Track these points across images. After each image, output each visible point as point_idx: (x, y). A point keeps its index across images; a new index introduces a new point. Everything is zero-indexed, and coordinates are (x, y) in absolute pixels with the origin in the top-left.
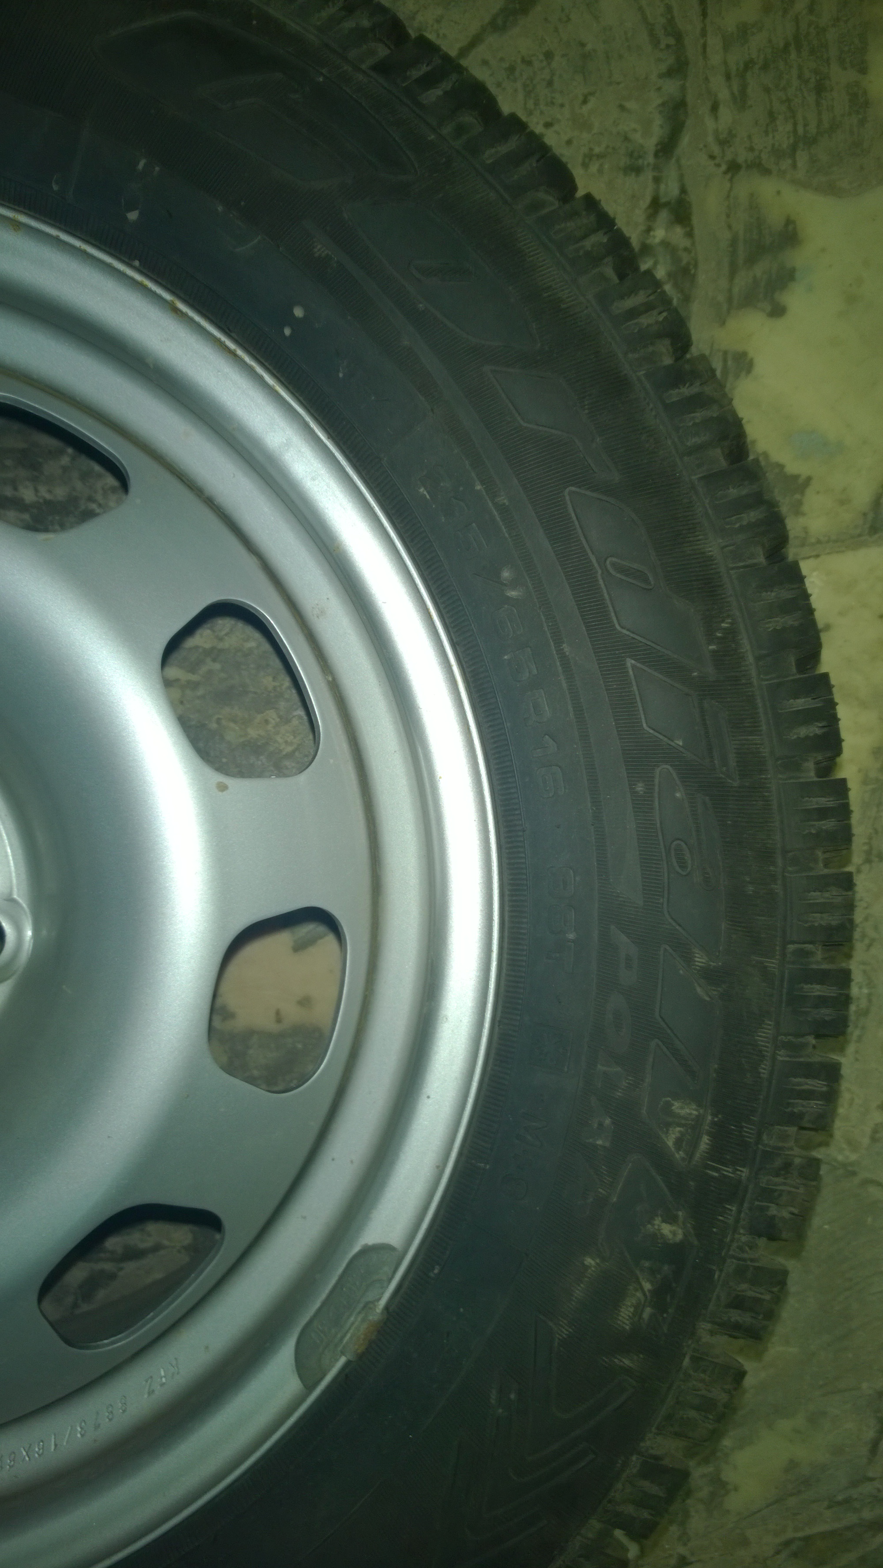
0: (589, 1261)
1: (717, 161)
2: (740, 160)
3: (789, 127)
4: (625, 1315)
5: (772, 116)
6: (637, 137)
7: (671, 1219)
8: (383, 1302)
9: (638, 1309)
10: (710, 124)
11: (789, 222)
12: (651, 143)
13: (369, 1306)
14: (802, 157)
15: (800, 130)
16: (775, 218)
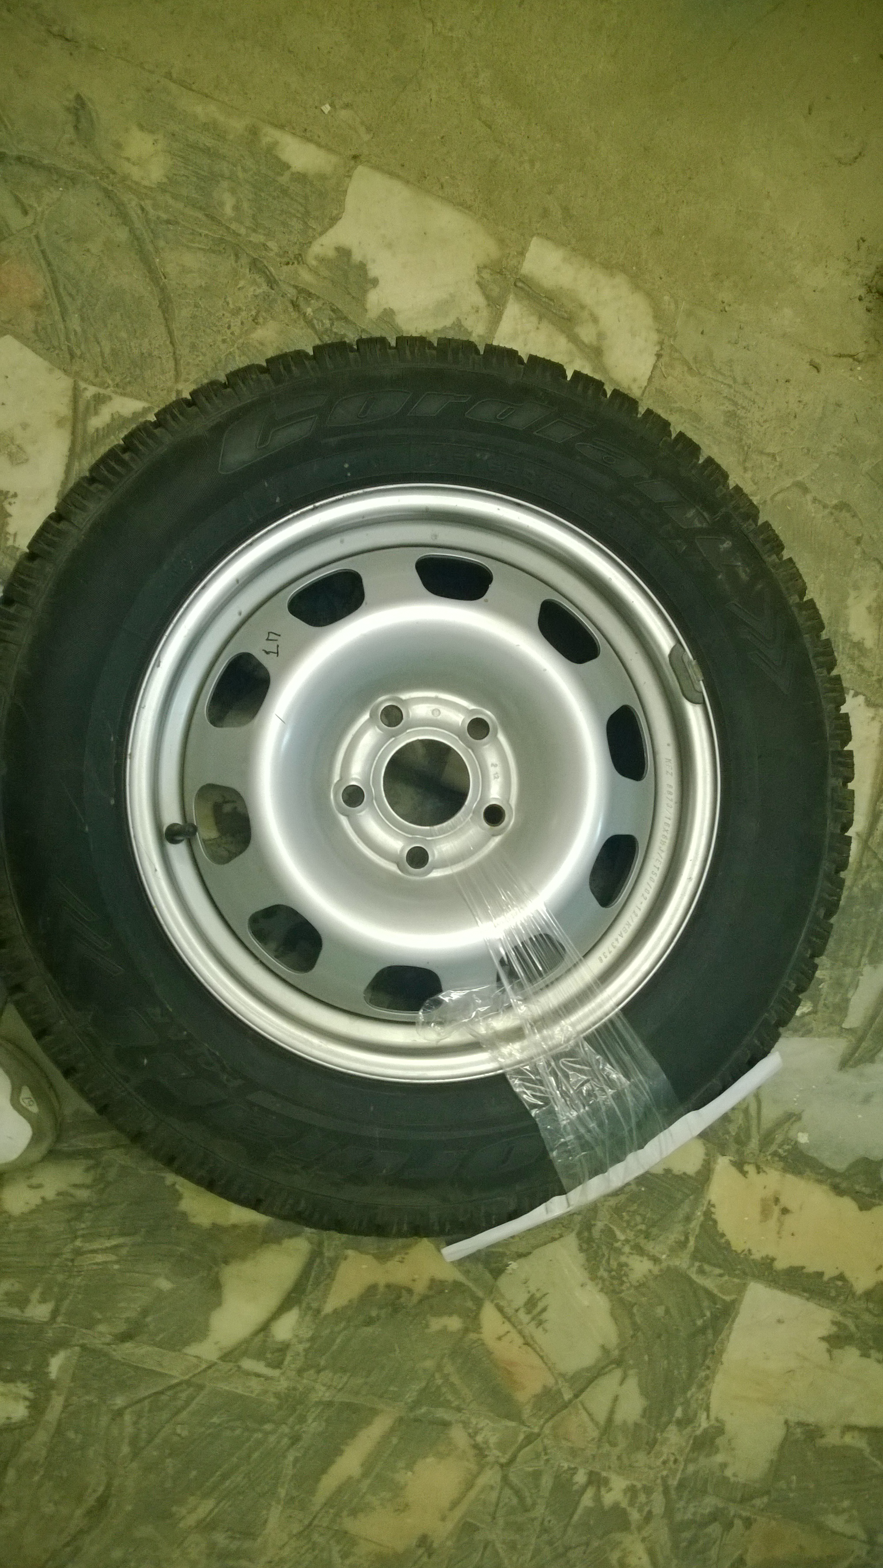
0: (720, 577)
1: (291, 263)
2: (297, 252)
3: (295, 219)
4: (743, 576)
5: (284, 224)
6: (258, 291)
7: (723, 542)
8: (691, 657)
9: (745, 572)
10: (271, 254)
11: (338, 249)
12: (265, 287)
13: (690, 662)
14: (312, 223)
15: (299, 215)
16: (331, 254)
